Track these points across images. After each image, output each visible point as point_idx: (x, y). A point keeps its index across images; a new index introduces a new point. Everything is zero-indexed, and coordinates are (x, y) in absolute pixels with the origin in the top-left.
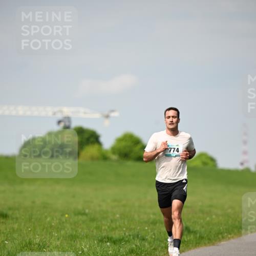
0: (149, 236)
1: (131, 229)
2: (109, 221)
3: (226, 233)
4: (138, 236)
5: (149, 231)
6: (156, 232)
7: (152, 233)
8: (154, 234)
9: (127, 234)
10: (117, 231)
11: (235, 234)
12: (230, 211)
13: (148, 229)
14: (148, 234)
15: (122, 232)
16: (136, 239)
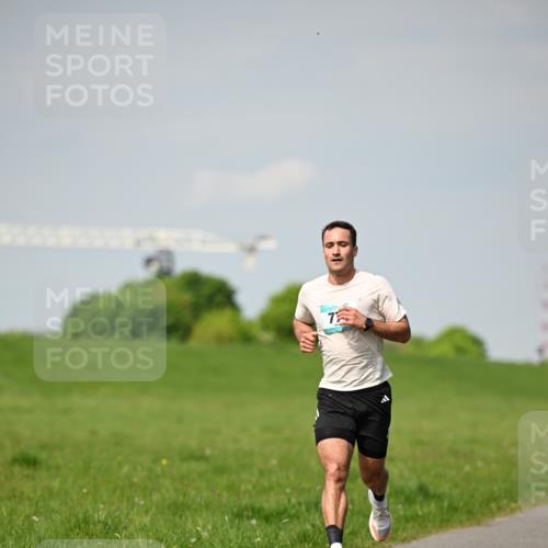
1: (303, 489)
4: (317, 505)
9: (294, 501)
15: (283, 497)
16: (312, 511)
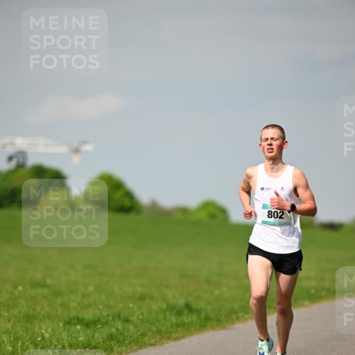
0: (135, 316)
1: (111, 306)
4: (119, 316)
5: (136, 309)
7: (139, 312)
8: (142, 314)
9: (104, 313)
13: (134, 307)
14: (134, 314)
15: (97, 311)
16: (117, 320)
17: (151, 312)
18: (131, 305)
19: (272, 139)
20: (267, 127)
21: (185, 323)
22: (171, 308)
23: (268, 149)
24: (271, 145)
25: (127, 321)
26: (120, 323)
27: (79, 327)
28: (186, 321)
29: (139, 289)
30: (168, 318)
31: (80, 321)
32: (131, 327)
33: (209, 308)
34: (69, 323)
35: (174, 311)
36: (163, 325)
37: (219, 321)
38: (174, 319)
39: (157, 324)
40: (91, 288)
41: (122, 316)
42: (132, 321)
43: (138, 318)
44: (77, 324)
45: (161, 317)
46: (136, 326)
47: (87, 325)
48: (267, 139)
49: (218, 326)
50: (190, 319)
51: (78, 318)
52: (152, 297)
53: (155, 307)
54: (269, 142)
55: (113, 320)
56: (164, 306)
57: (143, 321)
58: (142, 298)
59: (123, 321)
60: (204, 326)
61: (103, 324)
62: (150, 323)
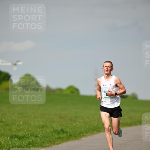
0: (40, 134)
1: (30, 130)
2: (17, 126)
3: (85, 132)
4: (33, 135)
5: (40, 131)
6: (44, 132)
7: (42, 133)
8: (43, 133)
9: (27, 133)
10: (21, 132)
11: (90, 133)
12: (87, 120)
13: (39, 131)
14: (39, 133)
15: (24, 132)
16: (32, 136)
17: (46, 133)
18: (38, 130)
19: (108, 67)
20: (106, 62)
21: (61, 138)
22: (55, 131)
23: (106, 71)
24: (108, 69)
25: (36, 136)
26: (33, 137)
27: (16, 139)
28: (61, 137)
29: (42, 123)
30: (54, 135)
31: (17, 137)
32: (38, 139)
33: (71, 131)
34: (12, 137)
35: (57, 132)
36: (52, 138)
37: (75, 136)
38: (56, 136)
39: (49, 138)
40: (21, 123)
41: (34, 135)
42: (39, 137)
43: (41, 135)
44: (16, 138)
45: (51, 135)
46: (40, 139)
47: (19, 138)
48: (106, 67)
49: (75, 138)
50: (63, 136)
51: (16, 136)
52: (47, 127)
53: (48, 131)
54: (107, 68)
55: (31, 136)
56: (52, 130)
57: (43, 137)
58: (43, 127)
59: (35, 137)
60: (69, 139)
61: (26, 138)
62: (46, 138)
